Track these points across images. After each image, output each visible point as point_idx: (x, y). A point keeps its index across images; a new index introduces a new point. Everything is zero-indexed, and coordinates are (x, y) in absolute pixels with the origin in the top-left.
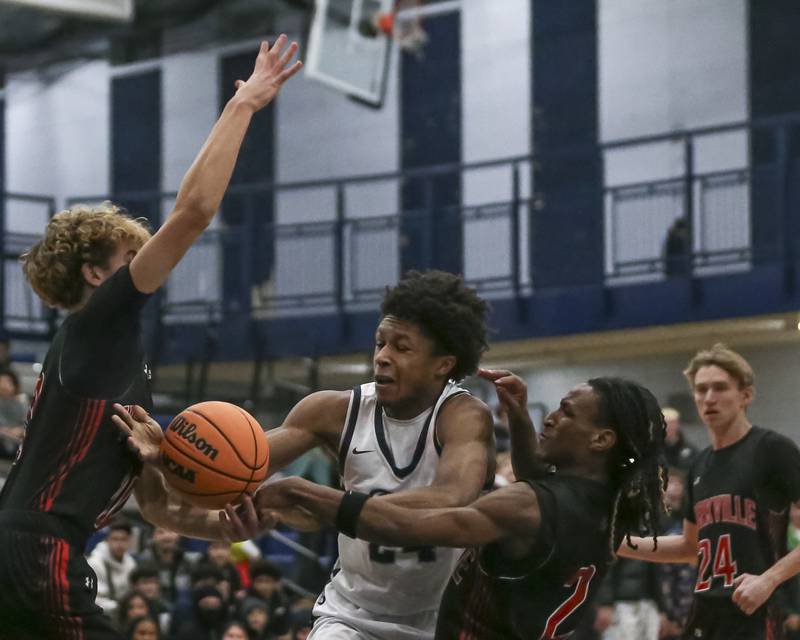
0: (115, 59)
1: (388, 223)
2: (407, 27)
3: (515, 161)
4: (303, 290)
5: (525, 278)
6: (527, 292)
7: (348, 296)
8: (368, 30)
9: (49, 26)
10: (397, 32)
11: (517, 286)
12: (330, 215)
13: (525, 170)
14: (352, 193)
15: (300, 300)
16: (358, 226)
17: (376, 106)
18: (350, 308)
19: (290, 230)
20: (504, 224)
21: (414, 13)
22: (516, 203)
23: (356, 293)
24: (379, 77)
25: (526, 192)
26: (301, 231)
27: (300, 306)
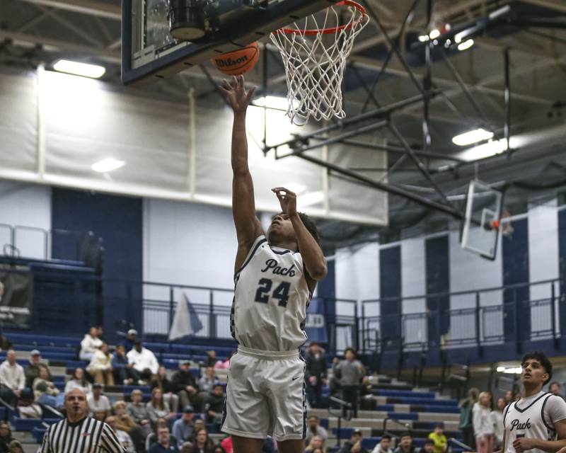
0: (381, 242)
1: (498, 308)
2: (505, 226)
3: (553, 281)
4: (463, 337)
5: (557, 330)
6: (558, 336)
7: (482, 339)
8: (488, 227)
9: (353, 229)
10: (501, 228)
11: (554, 334)
12: (474, 305)
13: (557, 285)
14: (482, 295)
15: (461, 341)
16: (485, 309)
17: (493, 259)
18: (482, 344)
19: (456, 312)
20: (548, 308)
21: (507, 219)
22: (553, 299)
23: (485, 338)
24: (493, 247)
25: (557, 294)
26: (460, 312)
27: (461, 344)
